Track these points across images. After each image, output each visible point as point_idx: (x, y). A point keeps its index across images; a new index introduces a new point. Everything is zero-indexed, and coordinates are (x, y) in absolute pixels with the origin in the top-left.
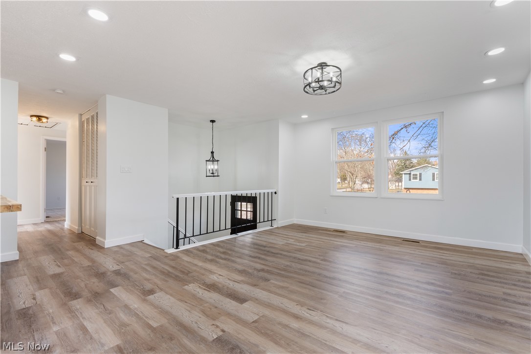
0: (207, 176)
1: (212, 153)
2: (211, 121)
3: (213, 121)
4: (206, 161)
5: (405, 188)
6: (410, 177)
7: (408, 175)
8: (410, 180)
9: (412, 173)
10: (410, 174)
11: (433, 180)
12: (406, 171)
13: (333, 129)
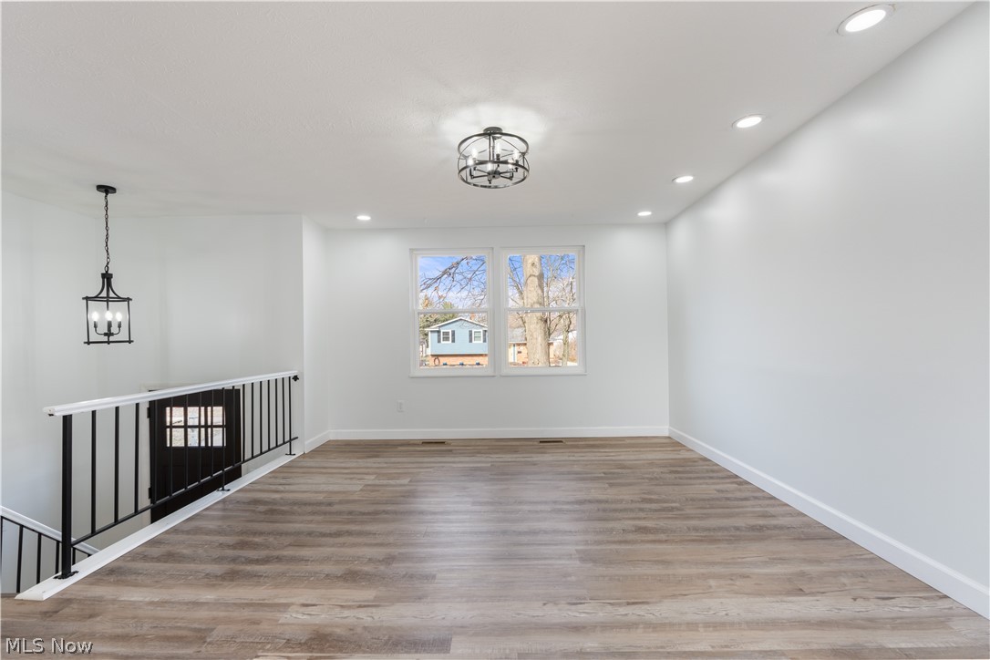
0: (89, 343)
1: (107, 277)
2: (100, 188)
3: (107, 190)
4: (87, 299)
5: (432, 356)
6: (439, 336)
7: (436, 334)
8: (439, 341)
9: (442, 331)
10: (439, 332)
11: (471, 341)
12: (434, 328)
13: (412, 250)
